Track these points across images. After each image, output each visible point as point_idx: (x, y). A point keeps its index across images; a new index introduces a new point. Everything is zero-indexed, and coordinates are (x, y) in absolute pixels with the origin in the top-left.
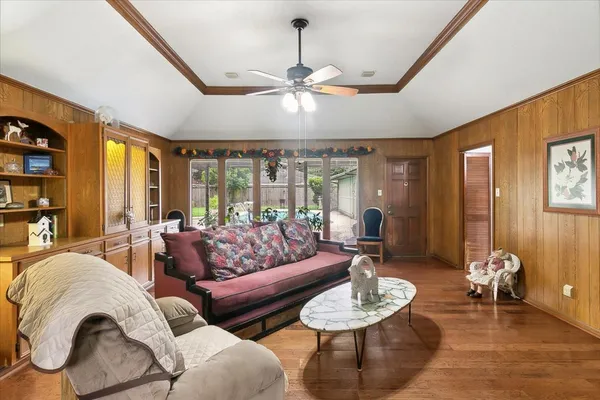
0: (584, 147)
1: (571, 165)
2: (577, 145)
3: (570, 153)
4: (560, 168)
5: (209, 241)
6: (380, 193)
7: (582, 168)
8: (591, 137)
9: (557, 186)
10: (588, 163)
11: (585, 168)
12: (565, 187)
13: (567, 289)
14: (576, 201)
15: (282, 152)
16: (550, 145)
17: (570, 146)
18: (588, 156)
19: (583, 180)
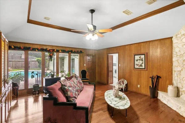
1: (140, 60)
3: (140, 57)
4: (137, 60)
5: (66, 88)
6: (85, 65)
7: (142, 61)
8: (145, 55)
9: (136, 64)
11: (143, 61)
12: (138, 65)
13: (139, 86)
14: (141, 67)
15: (55, 50)
16: (135, 55)
17: (140, 56)
18: (144, 58)
19: (143, 63)
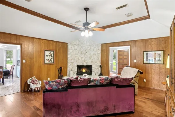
0: (52, 53)
1: (50, 55)
2: (51, 52)
3: (50, 53)
4: (47, 56)
7: (52, 56)
8: (53, 51)
10: (53, 56)
12: (48, 60)
14: (51, 62)
16: (45, 51)
19: (52, 58)
